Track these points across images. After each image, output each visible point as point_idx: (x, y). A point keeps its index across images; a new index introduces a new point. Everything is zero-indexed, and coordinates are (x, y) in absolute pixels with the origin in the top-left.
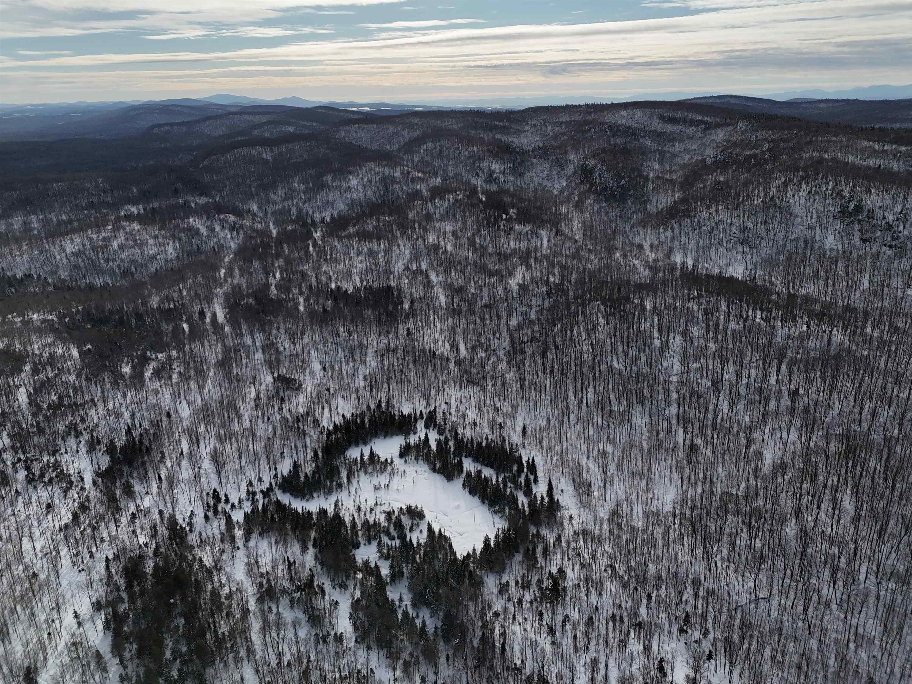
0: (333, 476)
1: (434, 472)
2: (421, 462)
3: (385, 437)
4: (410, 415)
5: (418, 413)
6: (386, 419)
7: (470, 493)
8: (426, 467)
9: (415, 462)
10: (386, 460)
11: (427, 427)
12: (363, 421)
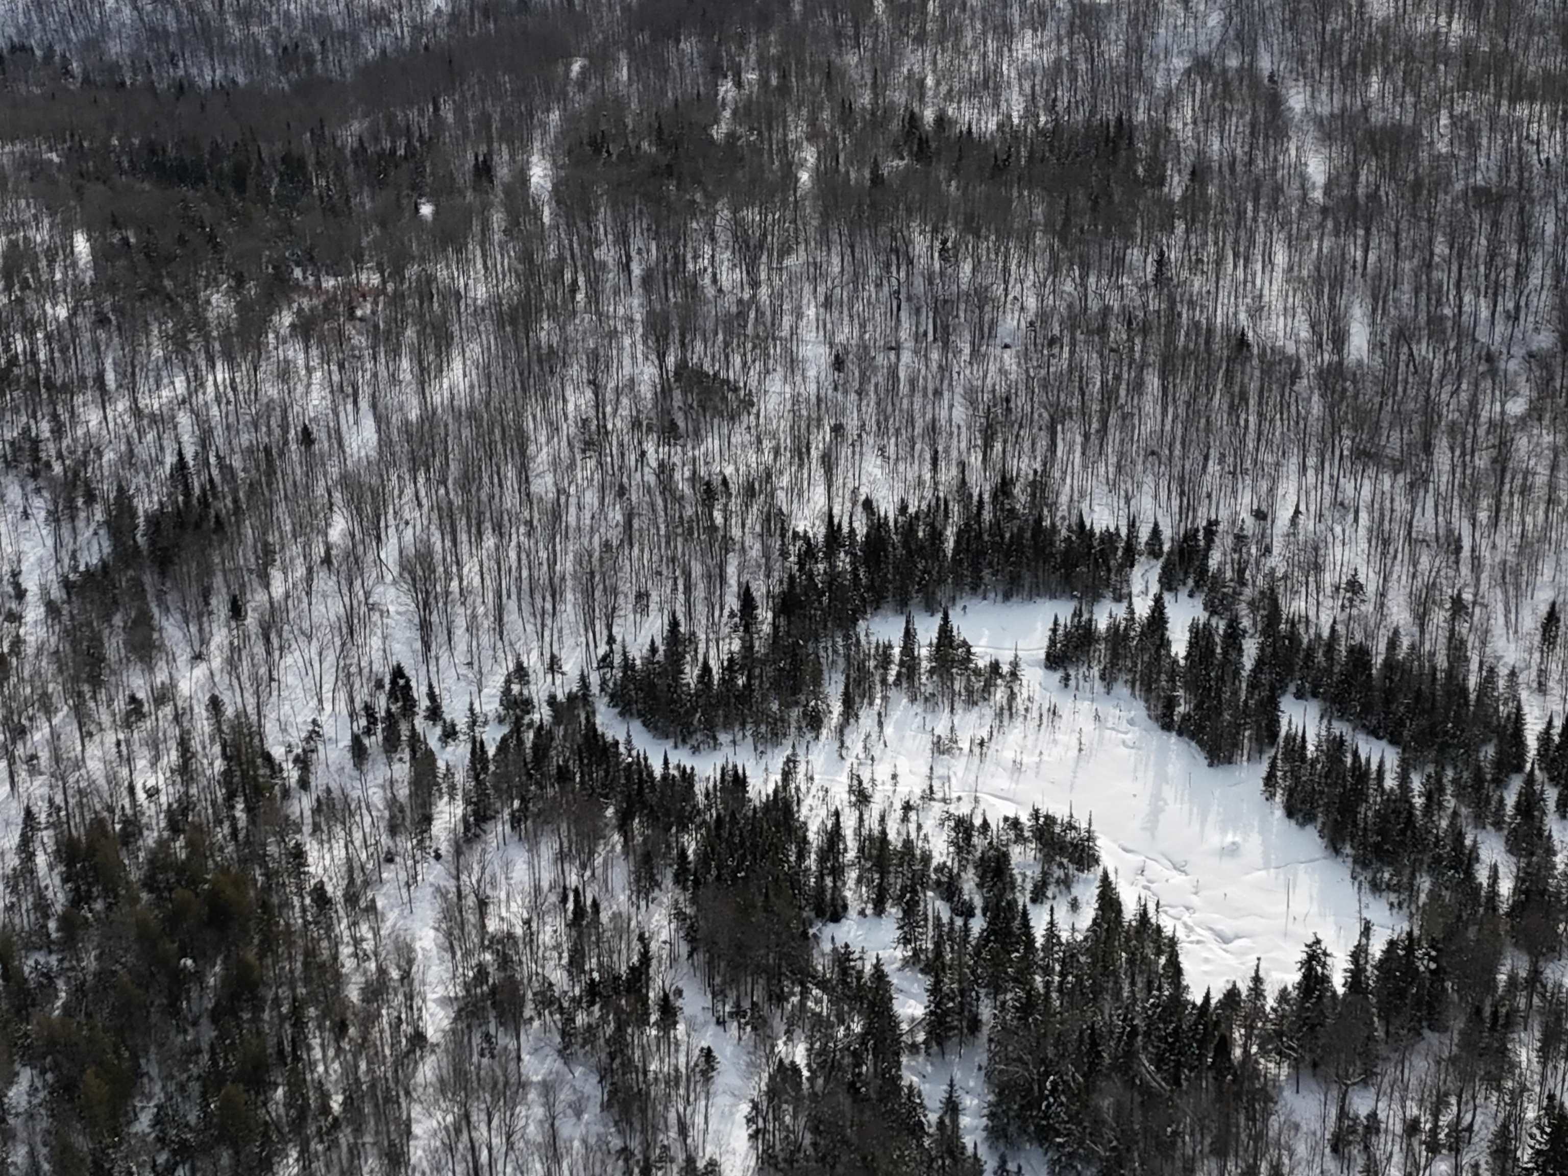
0: (795, 690)
1: (1167, 727)
2: (1122, 689)
3: (1007, 597)
4: (1110, 538)
5: (1144, 534)
6: (1017, 537)
7: (1290, 812)
8: (1138, 709)
9: (1098, 685)
10: (995, 667)
11: (1168, 582)
12: (936, 536)
